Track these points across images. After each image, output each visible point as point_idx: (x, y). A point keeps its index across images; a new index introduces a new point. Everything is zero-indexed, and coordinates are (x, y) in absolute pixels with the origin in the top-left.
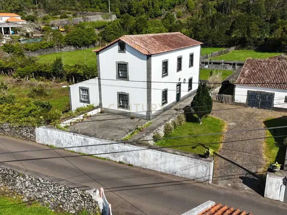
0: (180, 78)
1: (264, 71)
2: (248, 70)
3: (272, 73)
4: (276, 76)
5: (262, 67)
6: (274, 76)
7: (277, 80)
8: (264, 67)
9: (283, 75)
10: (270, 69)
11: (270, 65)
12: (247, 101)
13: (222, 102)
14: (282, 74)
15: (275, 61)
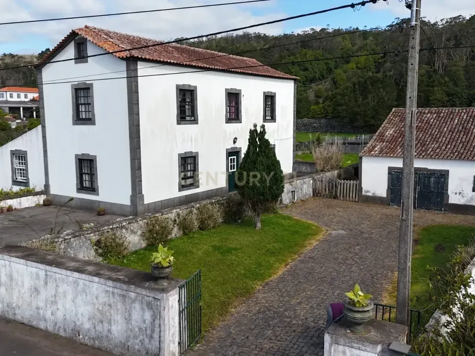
0: (236, 138)
1: (428, 128)
2: (393, 130)
3: (444, 132)
4: (453, 137)
5: (425, 122)
6: (449, 137)
7: (454, 144)
8: (428, 122)
9: (470, 134)
10: (440, 125)
11: (440, 118)
12: (390, 193)
13: (335, 197)
14: (466, 133)
15: (452, 109)
